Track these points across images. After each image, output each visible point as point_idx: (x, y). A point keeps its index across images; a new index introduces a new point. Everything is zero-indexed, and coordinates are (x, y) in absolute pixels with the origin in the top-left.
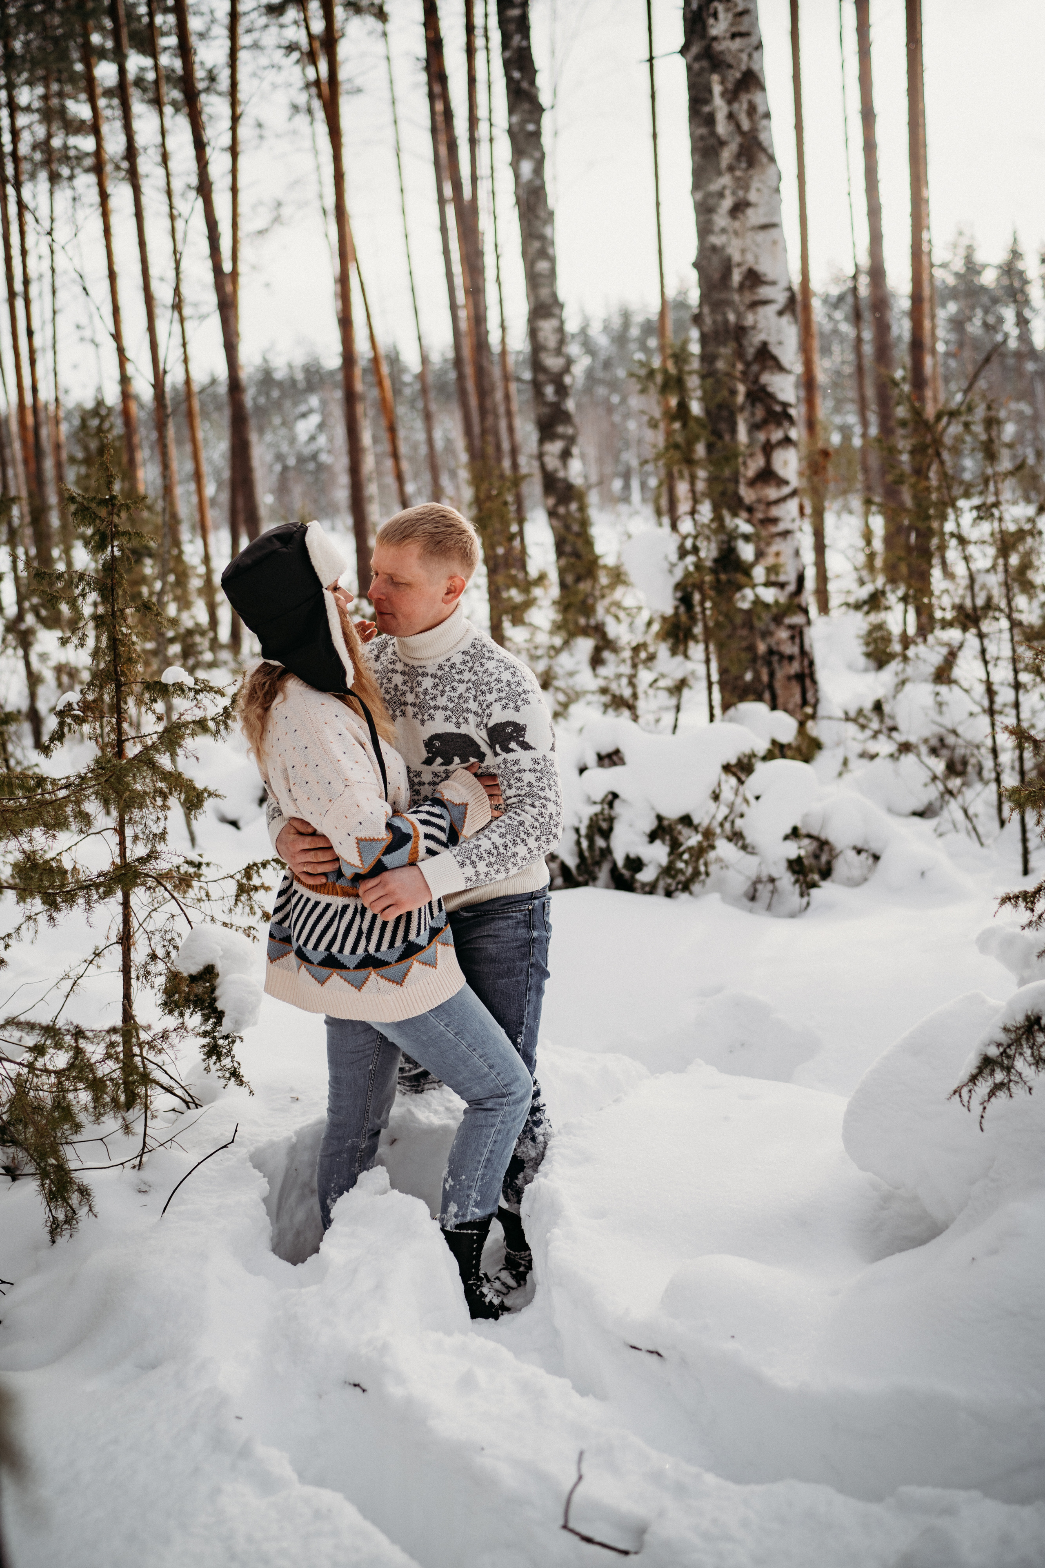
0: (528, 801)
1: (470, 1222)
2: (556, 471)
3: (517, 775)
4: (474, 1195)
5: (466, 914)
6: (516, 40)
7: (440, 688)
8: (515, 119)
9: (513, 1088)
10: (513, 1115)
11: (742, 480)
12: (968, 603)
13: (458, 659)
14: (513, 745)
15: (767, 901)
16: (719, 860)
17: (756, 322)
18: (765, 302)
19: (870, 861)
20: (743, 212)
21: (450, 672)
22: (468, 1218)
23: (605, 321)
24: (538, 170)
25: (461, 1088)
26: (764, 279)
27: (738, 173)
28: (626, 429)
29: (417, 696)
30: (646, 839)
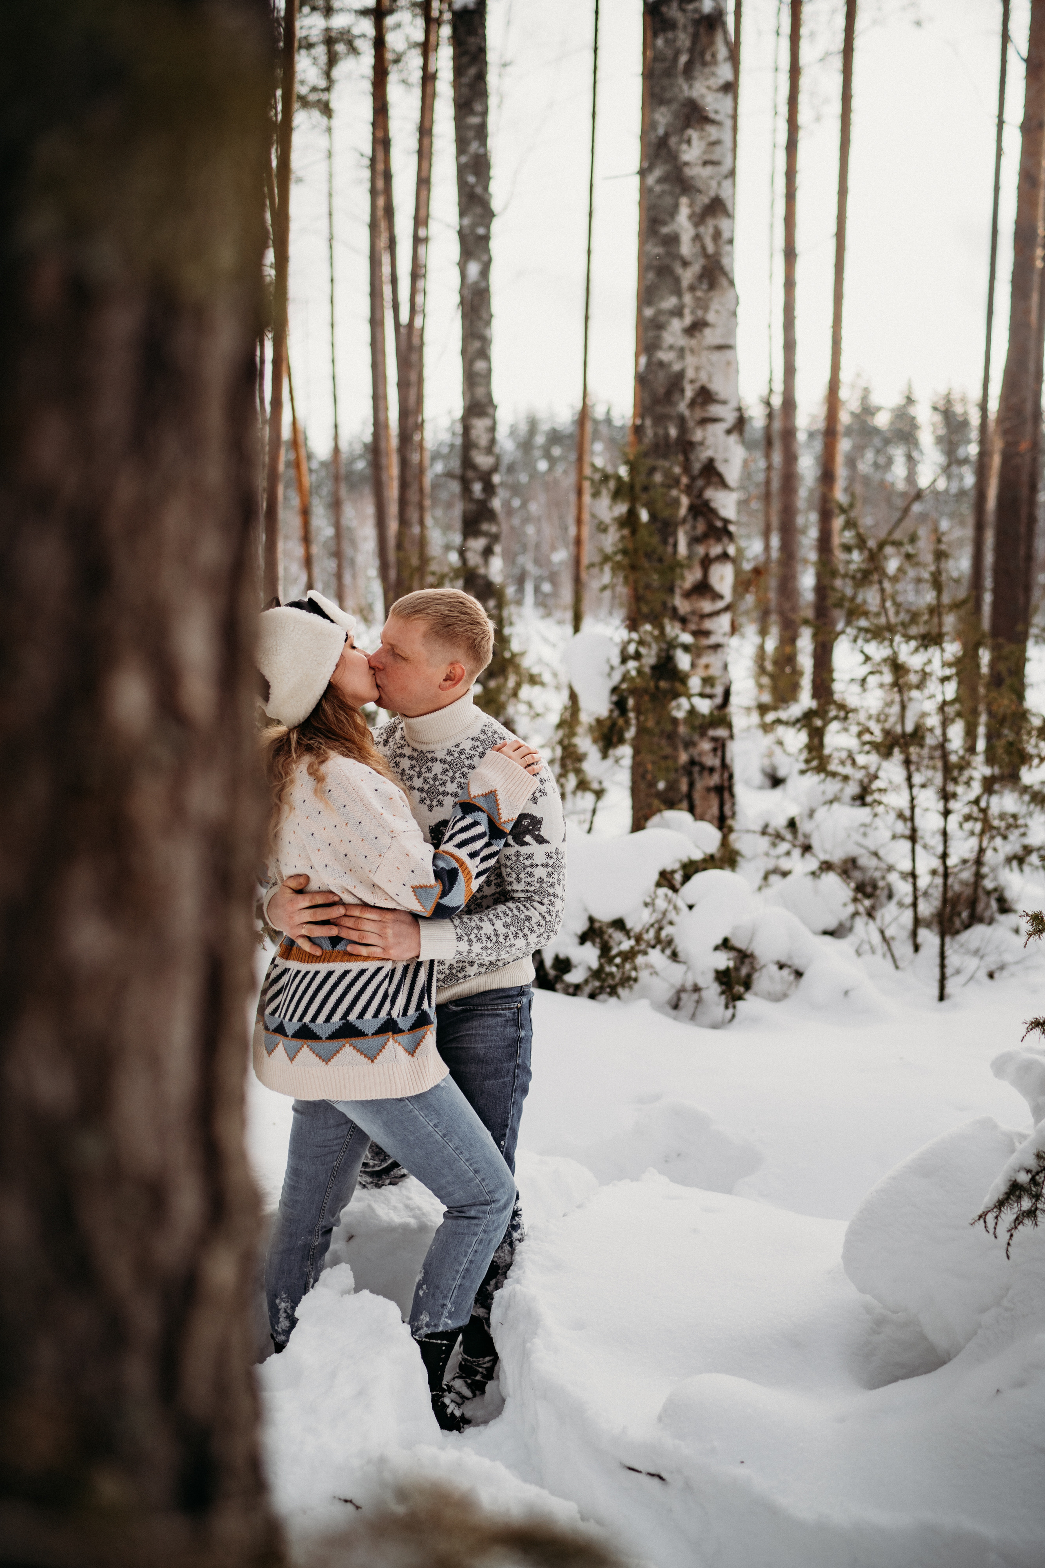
0: (537, 898)
1: (441, 1332)
2: (476, 567)
3: (529, 870)
4: (449, 1306)
5: (455, 1008)
6: (474, 147)
7: (450, 774)
8: (466, 221)
9: (497, 1196)
10: (496, 1224)
11: (678, 591)
12: (898, 729)
13: (467, 745)
14: (528, 838)
15: (691, 1010)
16: (648, 966)
17: (704, 439)
18: (715, 420)
19: (792, 977)
20: (701, 331)
21: (459, 758)
22: (440, 1329)
23: (512, 426)
24: (485, 272)
25: (443, 1193)
26: (716, 397)
27: (699, 294)
28: (525, 534)
29: (426, 781)
30: (576, 940)
